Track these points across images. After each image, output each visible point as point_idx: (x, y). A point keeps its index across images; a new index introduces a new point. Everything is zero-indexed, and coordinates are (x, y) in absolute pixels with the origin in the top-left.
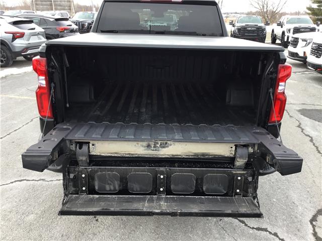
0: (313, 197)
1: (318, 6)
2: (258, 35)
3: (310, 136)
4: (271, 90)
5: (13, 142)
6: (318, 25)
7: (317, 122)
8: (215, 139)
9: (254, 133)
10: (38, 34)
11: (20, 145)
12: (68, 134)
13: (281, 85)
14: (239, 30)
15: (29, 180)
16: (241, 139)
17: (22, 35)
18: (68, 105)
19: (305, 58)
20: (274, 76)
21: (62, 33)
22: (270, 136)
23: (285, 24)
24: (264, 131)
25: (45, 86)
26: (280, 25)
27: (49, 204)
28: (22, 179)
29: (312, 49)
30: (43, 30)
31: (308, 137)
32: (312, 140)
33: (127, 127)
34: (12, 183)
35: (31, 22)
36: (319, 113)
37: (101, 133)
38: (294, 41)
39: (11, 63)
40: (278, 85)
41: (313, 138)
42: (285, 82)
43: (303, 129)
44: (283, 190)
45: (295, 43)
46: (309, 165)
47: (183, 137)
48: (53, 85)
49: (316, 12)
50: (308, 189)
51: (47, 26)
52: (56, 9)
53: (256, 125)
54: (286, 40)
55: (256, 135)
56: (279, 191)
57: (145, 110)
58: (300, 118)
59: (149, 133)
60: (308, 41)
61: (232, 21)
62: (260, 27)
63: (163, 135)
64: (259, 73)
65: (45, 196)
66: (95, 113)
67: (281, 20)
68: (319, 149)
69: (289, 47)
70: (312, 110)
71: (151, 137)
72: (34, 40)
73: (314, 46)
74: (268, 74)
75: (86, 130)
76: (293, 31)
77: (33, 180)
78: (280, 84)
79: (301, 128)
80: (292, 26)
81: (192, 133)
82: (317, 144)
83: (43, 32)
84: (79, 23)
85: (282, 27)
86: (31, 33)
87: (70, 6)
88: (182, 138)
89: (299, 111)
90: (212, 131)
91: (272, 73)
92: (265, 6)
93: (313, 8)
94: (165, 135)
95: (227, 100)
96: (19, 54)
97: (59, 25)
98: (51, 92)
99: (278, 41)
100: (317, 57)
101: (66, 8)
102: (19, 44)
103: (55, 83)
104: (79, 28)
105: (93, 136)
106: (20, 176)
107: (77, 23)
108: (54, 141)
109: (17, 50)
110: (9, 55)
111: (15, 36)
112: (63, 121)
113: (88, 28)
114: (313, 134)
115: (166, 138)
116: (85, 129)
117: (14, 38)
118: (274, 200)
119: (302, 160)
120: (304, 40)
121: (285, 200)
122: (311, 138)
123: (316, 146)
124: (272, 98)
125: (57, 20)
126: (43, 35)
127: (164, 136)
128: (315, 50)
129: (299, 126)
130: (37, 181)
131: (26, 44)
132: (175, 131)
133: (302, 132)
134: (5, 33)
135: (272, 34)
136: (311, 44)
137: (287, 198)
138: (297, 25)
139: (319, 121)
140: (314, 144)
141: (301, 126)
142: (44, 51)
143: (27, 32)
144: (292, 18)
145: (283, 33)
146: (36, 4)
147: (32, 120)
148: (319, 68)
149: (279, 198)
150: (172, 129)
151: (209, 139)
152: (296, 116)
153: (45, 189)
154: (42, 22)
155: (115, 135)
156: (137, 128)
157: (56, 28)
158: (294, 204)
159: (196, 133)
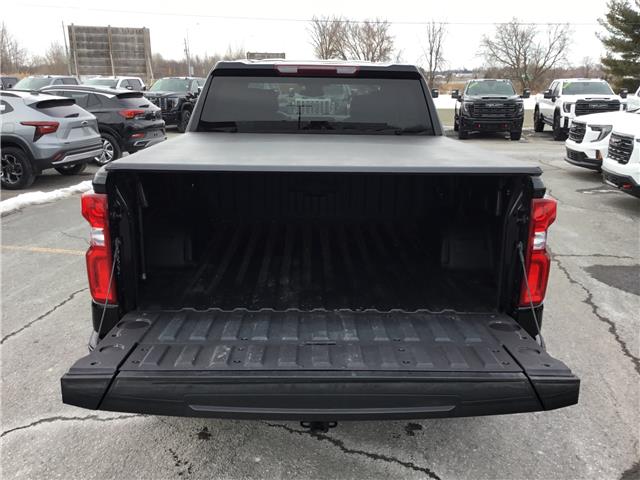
0: (616, 445)
1: (623, 56)
2: (507, 117)
3: (611, 320)
4: (520, 245)
5: (36, 342)
6: (624, 96)
7: (624, 293)
8: (418, 339)
9: (493, 326)
10: (85, 125)
11: (49, 347)
12: (146, 334)
13: (539, 236)
14: (470, 107)
15: (67, 419)
16: (468, 340)
17: (53, 128)
18: (144, 277)
19: (598, 162)
20: (524, 219)
21: (129, 121)
22: (521, 334)
23: (560, 94)
24: (511, 322)
25: (103, 244)
26: (551, 96)
27: (105, 465)
28: (55, 415)
29: (611, 145)
30: (93, 117)
31: (606, 323)
32: (613, 330)
33: (256, 317)
34: (34, 424)
35: (71, 102)
36: (627, 274)
37: (205, 331)
38: (576, 130)
39: (31, 180)
40: (534, 236)
41: (616, 326)
42: (546, 231)
43: (595, 308)
44: (557, 431)
45: (579, 133)
46: (608, 379)
47: (358, 336)
48: (117, 242)
49: (619, 67)
50: (606, 430)
51: (101, 107)
52: (118, 72)
53: (496, 310)
54: (562, 125)
55: (494, 331)
56: (549, 433)
57: (288, 281)
58: (590, 284)
59: (295, 330)
60: (604, 130)
61: (457, 91)
62: (512, 102)
63: (321, 333)
64: (498, 213)
65: (98, 450)
66: (196, 290)
67: (552, 87)
68: (628, 348)
69: (568, 141)
70: (614, 267)
71: (298, 336)
72: (77, 137)
73: (613, 140)
74: (514, 215)
75: (179, 326)
76: (576, 108)
77: (75, 418)
78: (536, 233)
79: (592, 304)
80: (573, 99)
81: (376, 328)
82: (623, 338)
83: (93, 120)
84: (163, 99)
85: (554, 101)
86: (70, 123)
87: (145, 66)
88: (356, 339)
89: (589, 270)
90: (414, 325)
91: (520, 214)
92: (522, 57)
93: (615, 61)
94: (325, 333)
95: (443, 259)
96: (46, 163)
97: (124, 105)
98: (115, 256)
99: (548, 128)
100: (621, 162)
101: (138, 68)
102: (47, 144)
103: (121, 239)
104: (163, 110)
105: (192, 338)
106: (50, 410)
107: (157, 100)
108: (119, 349)
109: (43, 157)
110: (28, 166)
111: (41, 130)
112: (135, 308)
113: (179, 109)
114: (616, 315)
115: (327, 339)
116: (175, 324)
117: (38, 134)
118: (541, 452)
119: (578, 381)
120: (595, 128)
121: (560, 453)
122: (612, 324)
123: (621, 342)
124: (523, 260)
125: (120, 96)
126: (93, 127)
127: (323, 336)
128: (617, 148)
129: (588, 301)
130: (83, 419)
131: (60, 144)
132: (344, 324)
133: (595, 312)
134: (22, 124)
135: (535, 114)
136: (609, 137)
137: (565, 448)
138: (583, 97)
139: (627, 291)
140: (617, 338)
141: (592, 301)
142: (104, 182)
143: (63, 121)
144: (572, 83)
145: (557, 111)
146: (80, 63)
147: (72, 297)
148: (626, 184)
149: (549, 447)
150: (339, 321)
151: (407, 339)
152: (582, 280)
153: (98, 437)
154: (92, 100)
155: (232, 336)
156: (273, 318)
157: (118, 112)
158: (579, 459)
159: (383, 329)
